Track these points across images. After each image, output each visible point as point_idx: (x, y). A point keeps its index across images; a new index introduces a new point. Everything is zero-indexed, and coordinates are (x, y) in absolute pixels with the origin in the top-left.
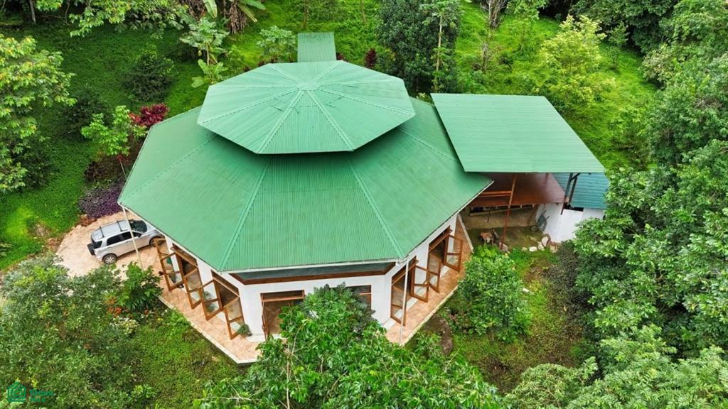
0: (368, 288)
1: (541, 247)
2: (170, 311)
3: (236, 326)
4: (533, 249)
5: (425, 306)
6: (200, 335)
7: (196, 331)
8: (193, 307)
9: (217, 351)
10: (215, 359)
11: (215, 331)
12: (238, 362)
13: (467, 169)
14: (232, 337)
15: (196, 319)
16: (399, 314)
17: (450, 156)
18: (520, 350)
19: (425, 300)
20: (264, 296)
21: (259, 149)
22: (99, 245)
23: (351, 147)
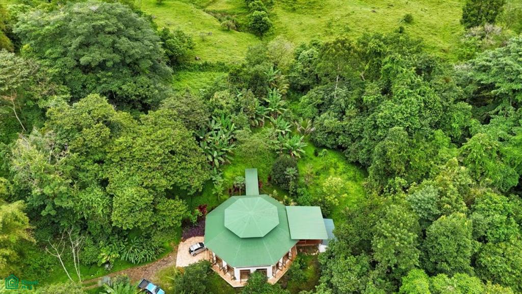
0: (266, 269)
1: (316, 254)
2: (215, 272)
3: (233, 277)
4: (314, 254)
5: (281, 272)
6: (223, 279)
7: (222, 278)
8: (220, 271)
9: (228, 284)
10: (227, 285)
11: (227, 277)
12: (234, 286)
13: (292, 238)
14: (232, 280)
15: (221, 274)
16: (274, 275)
17: (288, 233)
18: (305, 285)
19: (281, 270)
20: (241, 271)
21: (241, 237)
22: (192, 251)
23: (263, 236)
